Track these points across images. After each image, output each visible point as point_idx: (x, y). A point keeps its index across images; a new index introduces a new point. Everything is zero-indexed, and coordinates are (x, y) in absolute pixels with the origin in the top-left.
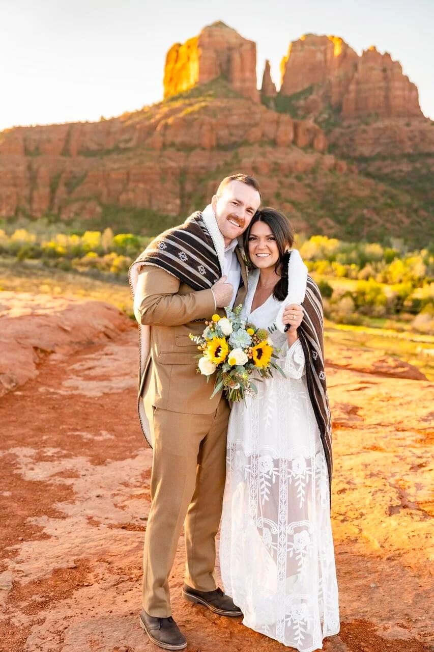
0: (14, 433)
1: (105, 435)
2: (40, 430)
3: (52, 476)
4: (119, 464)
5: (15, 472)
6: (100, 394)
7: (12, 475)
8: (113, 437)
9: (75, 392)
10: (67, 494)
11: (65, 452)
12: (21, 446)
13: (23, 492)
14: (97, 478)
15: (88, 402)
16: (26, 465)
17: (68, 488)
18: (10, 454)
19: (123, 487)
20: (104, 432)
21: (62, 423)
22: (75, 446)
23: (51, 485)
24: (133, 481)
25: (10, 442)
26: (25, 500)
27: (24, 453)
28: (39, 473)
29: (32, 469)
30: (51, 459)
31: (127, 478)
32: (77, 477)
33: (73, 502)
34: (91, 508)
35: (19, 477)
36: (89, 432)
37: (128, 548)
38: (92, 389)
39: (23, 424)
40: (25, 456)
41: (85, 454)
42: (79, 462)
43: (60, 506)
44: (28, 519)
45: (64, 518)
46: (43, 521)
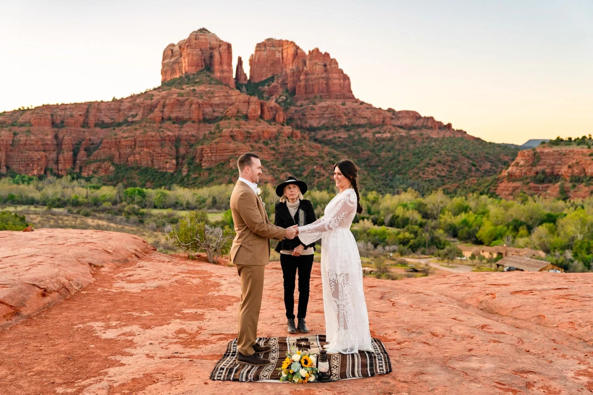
0: (87, 315)
1: (147, 313)
2: (105, 312)
3: (119, 335)
4: (160, 328)
5: (94, 335)
6: (139, 291)
7: (92, 337)
8: (153, 314)
10: (131, 344)
11: (123, 323)
12: (94, 321)
13: (102, 345)
14: (147, 335)
15: (132, 295)
16: (100, 331)
17: (131, 341)
18: (88, 326)
19: (164, 339)
20: (146, 312)
21: (118, 308)
22: (130, 320)
23: (119, 340)
24: (170, 335)
25: (86, 320)
26: (104, 348)
27: (97, 325)
28: (110, 334)
29: (104, 333)
30: (115, 327)
31: (166, 334)
32: (135, 335)
33: (135, 348)
34: (148, 350)
35: (97, 337)
37: (174, 366)
38: (134, 288)
39: (92, 310)
40: (98, 326)
41: (136, 324)
42: (135, 328)
43: (128, 350)
44: (109, 358)
45: (132, 355)
46: (118, 358)
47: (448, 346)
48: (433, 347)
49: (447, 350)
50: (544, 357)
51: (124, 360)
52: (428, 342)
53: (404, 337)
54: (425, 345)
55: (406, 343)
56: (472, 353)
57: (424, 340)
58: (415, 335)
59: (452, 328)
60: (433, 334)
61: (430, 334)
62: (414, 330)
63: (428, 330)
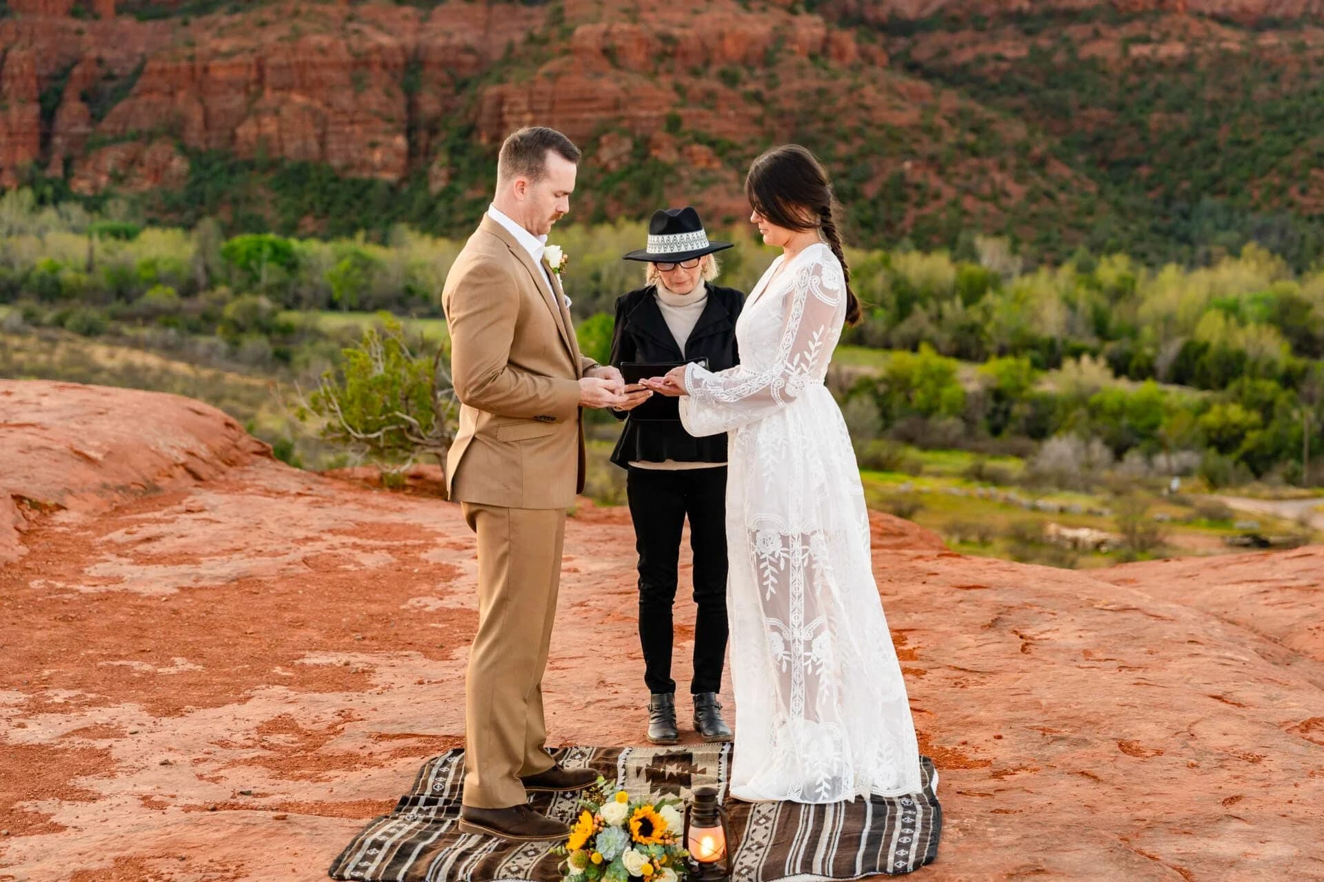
9: (115, 588)
11: (92, 696)
14: (160, 735)
15: (142, 606)
17: (102, 754)
19: (216, 748)
20: (179, 660)
21: (86, 645)
24: (239, 738)
30: (62, 709)
31: (227, 734)
32: (119, 736)
36: (147, 660)
38: (155, 581)
42: (127, 711)
45: (94, 800)
48: (1103, 789)
55: (1022, 774)
57: (1087, 766)
58: (1062, 747)
59: (1196, 728)
60: (1125, 747)
61: (1114, 746)
62: (1066, 732)
63: (1112, 734)
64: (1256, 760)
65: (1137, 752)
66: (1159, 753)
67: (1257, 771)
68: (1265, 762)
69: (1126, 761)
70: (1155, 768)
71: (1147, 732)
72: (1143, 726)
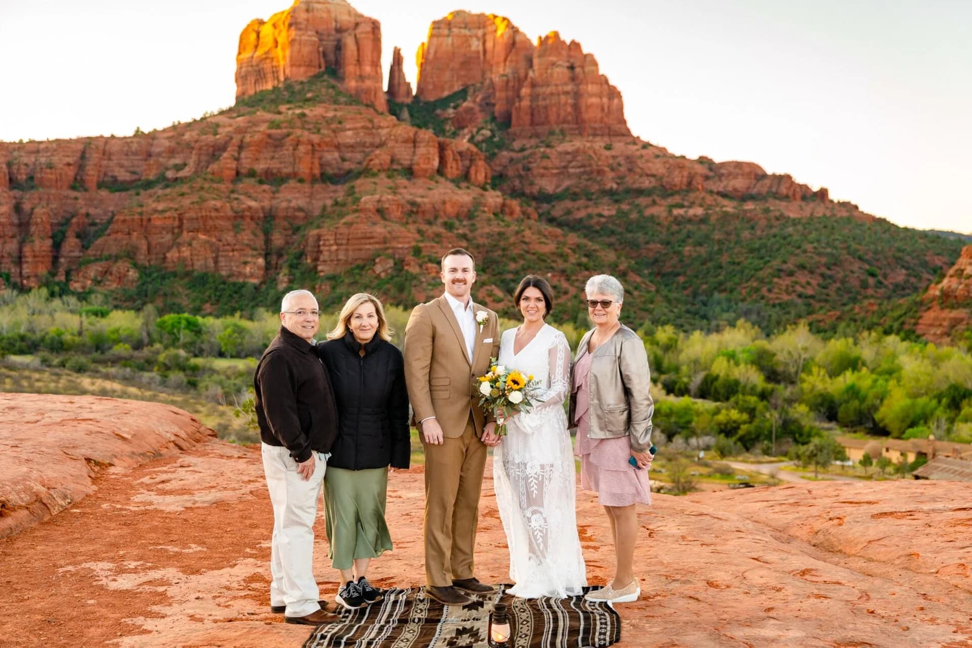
0: (82, 549)
1: (195, 548)
2: (115, 545)
3: (141, 585)
4: (216, 572)
5: (95, 583)
6: (181, 509)
7: (92, 586)
8: (205, 549)
9: (151, 508)
10: (163, 598)
11: (149, 564)
12: (95, 561)
13: (110, 600)
14: (192, 585)
15: (167, 517)
16: (106, 577)
17: (163, 594)
18: (84, 569)
19: (225, 590)
20: (193, 546)
21: (140, 538)
22: (162, 559)
23: (141, 593)
24: (235, 585)
25: (80, 558)
26: (114, 606)
27: (101, 567)
28: (125, 583)
29: (114, 580)
30: (135, 571)
31: (228, 583)
32: (170, 585)
33: (170, 605)
34: (193, 608)
35: (102, 588)
36: (176, 546)
37: (239, 633)
38: (171, 504)
39: (91, 541)
40: (102, 569)
41: (173, 566)
42: (171, 573)
43: (155, 608)
44: (123, 620)
45: (163, 617)
46: (139, 620)
47: (731, 604)
48: (702, 605)
49: (726, 610)
50: (896, 621)
51: (149, 624)
52: (697, 596)
53: (657, 588)
54: (691, 601)
55: (659, 598)
56: (771, 614)
57: (692, 593)
58: (676, 585)
59: (746, 574)
60: (710, 584)
61: (705, 583)
62: (678, 577)
63: (703, 578)
64: (779, 590)
65: (717, 586)
66: (728, 587)
67: (780, 595)
68: (783, 591)
69: (712, 591)
70: (726, 594)
71: (721, 576)
72: (718, 573)
